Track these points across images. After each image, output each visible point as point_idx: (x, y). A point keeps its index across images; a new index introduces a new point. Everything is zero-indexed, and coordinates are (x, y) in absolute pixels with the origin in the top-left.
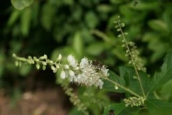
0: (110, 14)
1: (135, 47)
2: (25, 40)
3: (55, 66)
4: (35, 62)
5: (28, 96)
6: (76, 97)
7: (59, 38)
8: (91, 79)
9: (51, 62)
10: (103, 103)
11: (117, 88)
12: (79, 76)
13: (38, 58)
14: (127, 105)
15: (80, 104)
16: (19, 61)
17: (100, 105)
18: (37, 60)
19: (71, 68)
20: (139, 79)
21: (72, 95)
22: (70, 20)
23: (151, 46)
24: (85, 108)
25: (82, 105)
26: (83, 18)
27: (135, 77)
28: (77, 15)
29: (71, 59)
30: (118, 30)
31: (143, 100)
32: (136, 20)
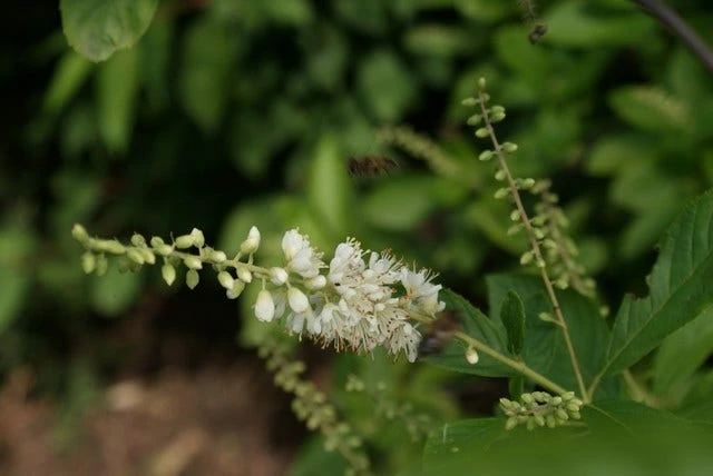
0: (462, 64)
1: (553, 198)
2: (115, 169)
3: (233, 273)
4: (159, 258)
5: (126, 396)
6: (319, 398)
7: (253, 159)
8: (374, 321)
9: (220, 256)
10: (424, 418)
11: (473, 358)
12: (328, 313)
13: (168, 242)
14: (511, 424)
15: (333, 425)
16: (96, 253)
17: (412, 428)
18: (167, 250)
19: (297, 280)
20: (562, 323)
21: (302, 390)
22: (298, 86)
23: (622, 194)
24: (355, 442)
25: (343, 428)
26: (350, 78)
27: (544, 317)
28: (325, 66)
29: (297, 246)
30: (480, 133)
31: (576, 405)
32: (560, 86)
